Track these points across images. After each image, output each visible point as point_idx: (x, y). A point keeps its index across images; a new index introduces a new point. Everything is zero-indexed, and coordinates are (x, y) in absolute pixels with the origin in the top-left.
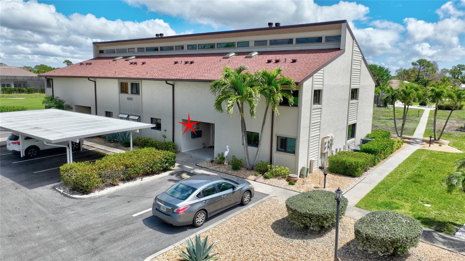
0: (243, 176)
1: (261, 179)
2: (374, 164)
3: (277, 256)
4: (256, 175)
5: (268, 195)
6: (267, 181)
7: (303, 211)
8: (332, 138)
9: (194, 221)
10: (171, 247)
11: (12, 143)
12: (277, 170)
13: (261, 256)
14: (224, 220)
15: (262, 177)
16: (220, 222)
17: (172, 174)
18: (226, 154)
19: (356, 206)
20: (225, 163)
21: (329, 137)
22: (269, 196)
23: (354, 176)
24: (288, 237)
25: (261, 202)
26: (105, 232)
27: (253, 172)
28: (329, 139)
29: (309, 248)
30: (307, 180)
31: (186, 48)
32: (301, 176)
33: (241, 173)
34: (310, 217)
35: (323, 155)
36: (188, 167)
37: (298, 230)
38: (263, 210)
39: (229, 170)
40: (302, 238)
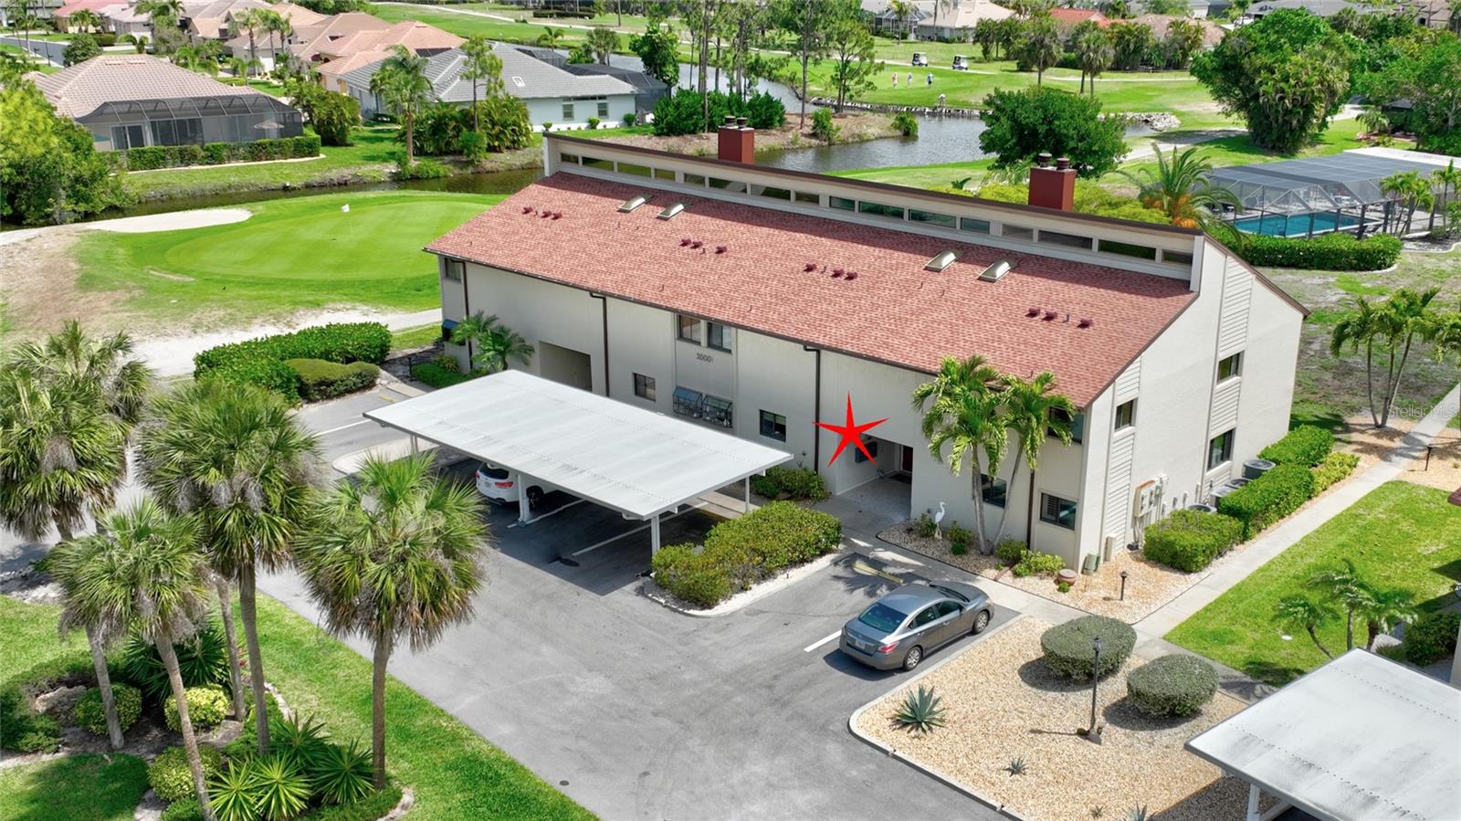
0: (974, 568)
1: (1007, 575)
2: (1245, 537)
3: (1022, 713)
4: (997, 568)
5: (1018, 613)
6: (1019, 582)
7: (1063, 653)
8: (1161, 482)
9: (905, 662)
10: (880, 699)
11: (496, 484)
12: (1039, 560)
13: (1001, 713)
14: (947, 660)
15: (1009, 572)
16: (942, 663)
17: (835, 563)
18: (939, 517)
19: (1164, 638)
20: (936, 535)
21: (1152, 482)
22: (1021, 616)
23: (1189, 572)
24: (1041, 688)
25: (1006, 629)
26: (780, 675)
27: (993, 560)
28: (1153, 487)
29: (1068, 704)
30: (1095, 581)
31: (824, 201)
32: (1085, 570)
33: (970, 559)
34: (1074, 662)
35: (1136, 520)
36: (862, 544)
37: (1057, 678)
38: (1007, 643)
39: (945, 554)
40: (1062, 690)
